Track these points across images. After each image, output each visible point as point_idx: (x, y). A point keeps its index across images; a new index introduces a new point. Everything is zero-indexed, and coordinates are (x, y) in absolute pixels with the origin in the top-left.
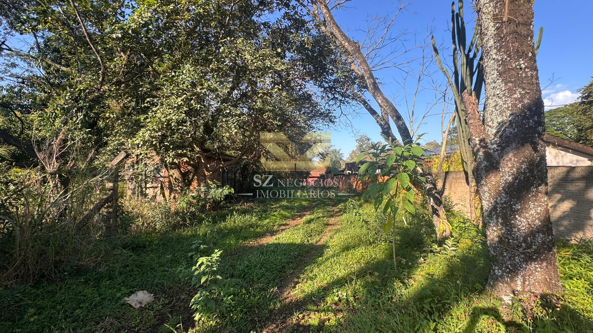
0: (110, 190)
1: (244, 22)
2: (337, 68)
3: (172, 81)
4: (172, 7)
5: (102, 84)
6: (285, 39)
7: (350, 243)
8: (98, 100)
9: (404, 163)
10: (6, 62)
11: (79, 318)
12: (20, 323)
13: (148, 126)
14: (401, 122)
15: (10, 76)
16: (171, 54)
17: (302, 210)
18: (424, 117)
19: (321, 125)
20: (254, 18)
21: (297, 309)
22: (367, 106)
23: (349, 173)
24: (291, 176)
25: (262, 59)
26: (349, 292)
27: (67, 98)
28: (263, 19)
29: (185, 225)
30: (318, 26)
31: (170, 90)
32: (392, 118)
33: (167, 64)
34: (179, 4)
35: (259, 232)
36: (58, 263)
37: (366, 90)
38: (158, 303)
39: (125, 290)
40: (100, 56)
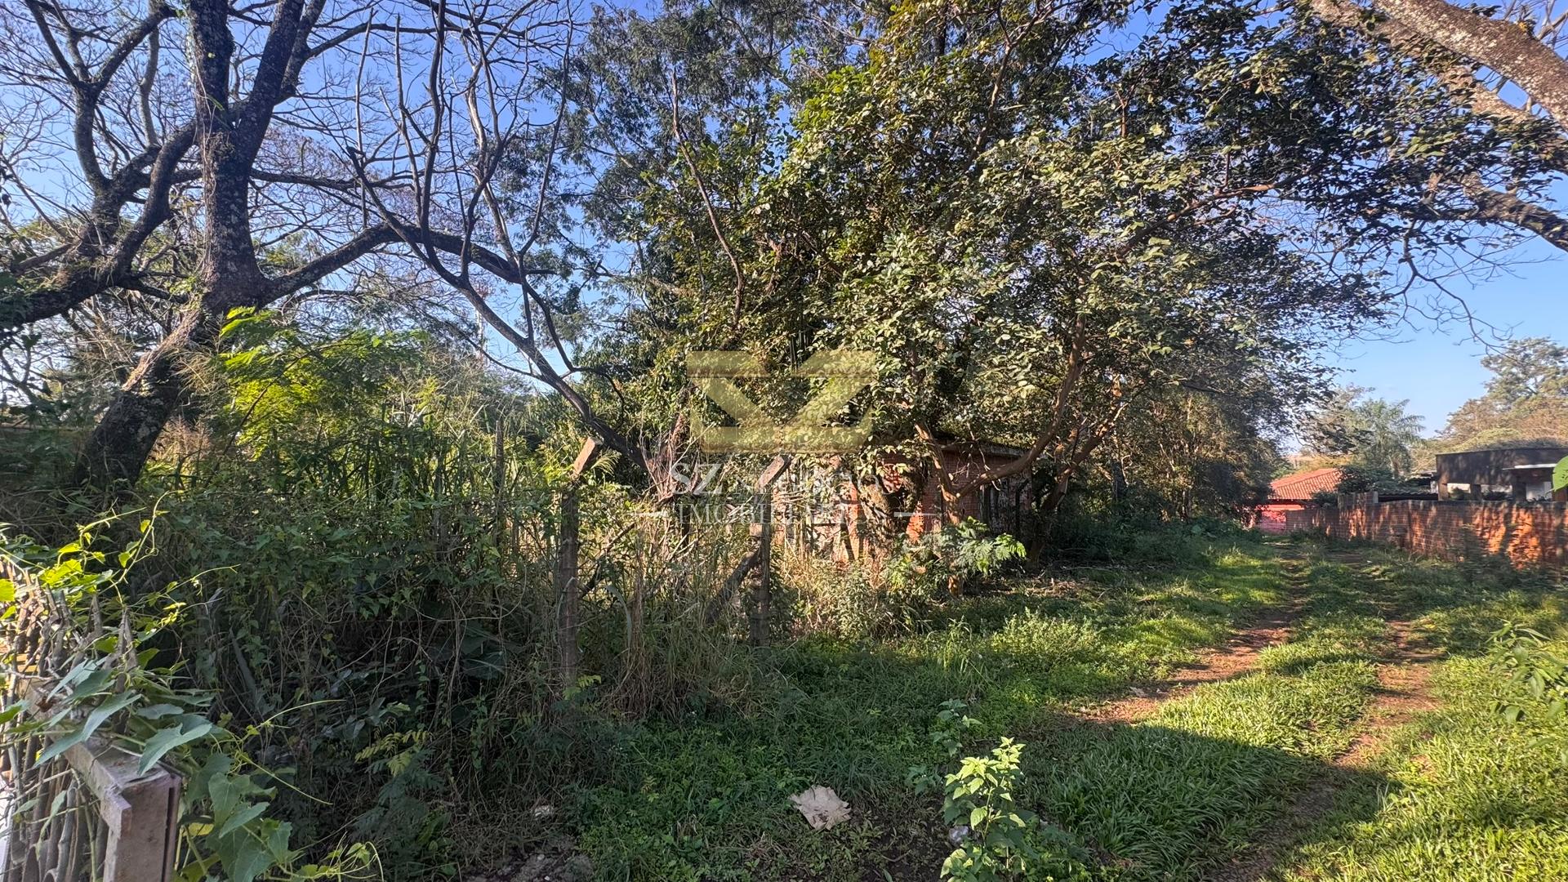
0: (757, 539)
4: (866, 112)
5: (739, 315)
7: (1514, 795)
10: (604, 297)
11: (718, 818)
12: (636, 796)
15: (607, 321)
16: (860, 217)
17: (1255, 622)
20: (1066, 61)
23: (1457, 491)
24: (1195, 499)
25: (1100, 171)
29: (901, 628)
31: (865, 303)
33: (853, 240)
34: (879, 100)
35: (1106, 680)
36: (680, 688)
37: (1556, 173)
38: (859, 830)
39: (791, 777)
40: (736, 260)
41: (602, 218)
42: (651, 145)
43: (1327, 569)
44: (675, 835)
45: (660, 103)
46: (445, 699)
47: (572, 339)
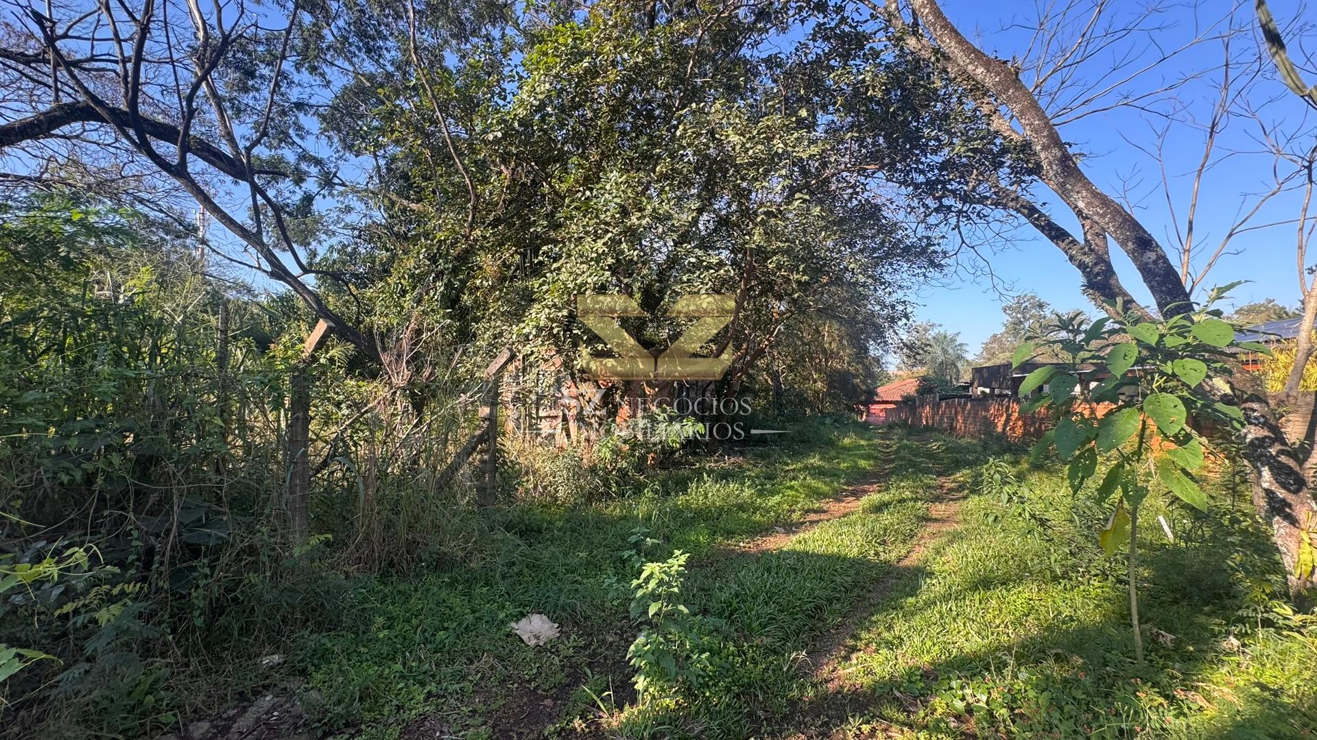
0: (484, 419)
1: (724, 65)
2: (951, 135)
3: (586, 208)
4: (587, 64)
5: (472, 228)
6: (815, 84)
7: (991, 571)
8: (464, 258)
9: (1168, 368)
10: (339, 205)
11: (444, 646)
12: (366, 637)
13: (545, 299)
14: (1153, 256)
15: (343, 228)
16: (581, 156)
17: (859, 481)
18: (1230, 235)
19: (905, 276)
20: (745, 52)
21: (855, 710)
22: (1037, 219)
23: (983, 392)
24: (828, 399)
25: (764, 138)
26: (995, 695)
27: (421, 257)
28: (764, 51)
29: (608, 494)
30: (900, 39)
31: (584, 227)
32: (1123, 244)
33: (575, 174)
34: (598, 54)
35: (758, 523)
36: (412, 545)
37: (1036, 177)
38: (566, 642)
39: (511, 609)
40: (469, 178)
41: (340, 131)
42: (390, 69)
43: (906, 445)
44: (404, 664)
45: (398, 29)
46: (161, 563)
47: (306, 244)
